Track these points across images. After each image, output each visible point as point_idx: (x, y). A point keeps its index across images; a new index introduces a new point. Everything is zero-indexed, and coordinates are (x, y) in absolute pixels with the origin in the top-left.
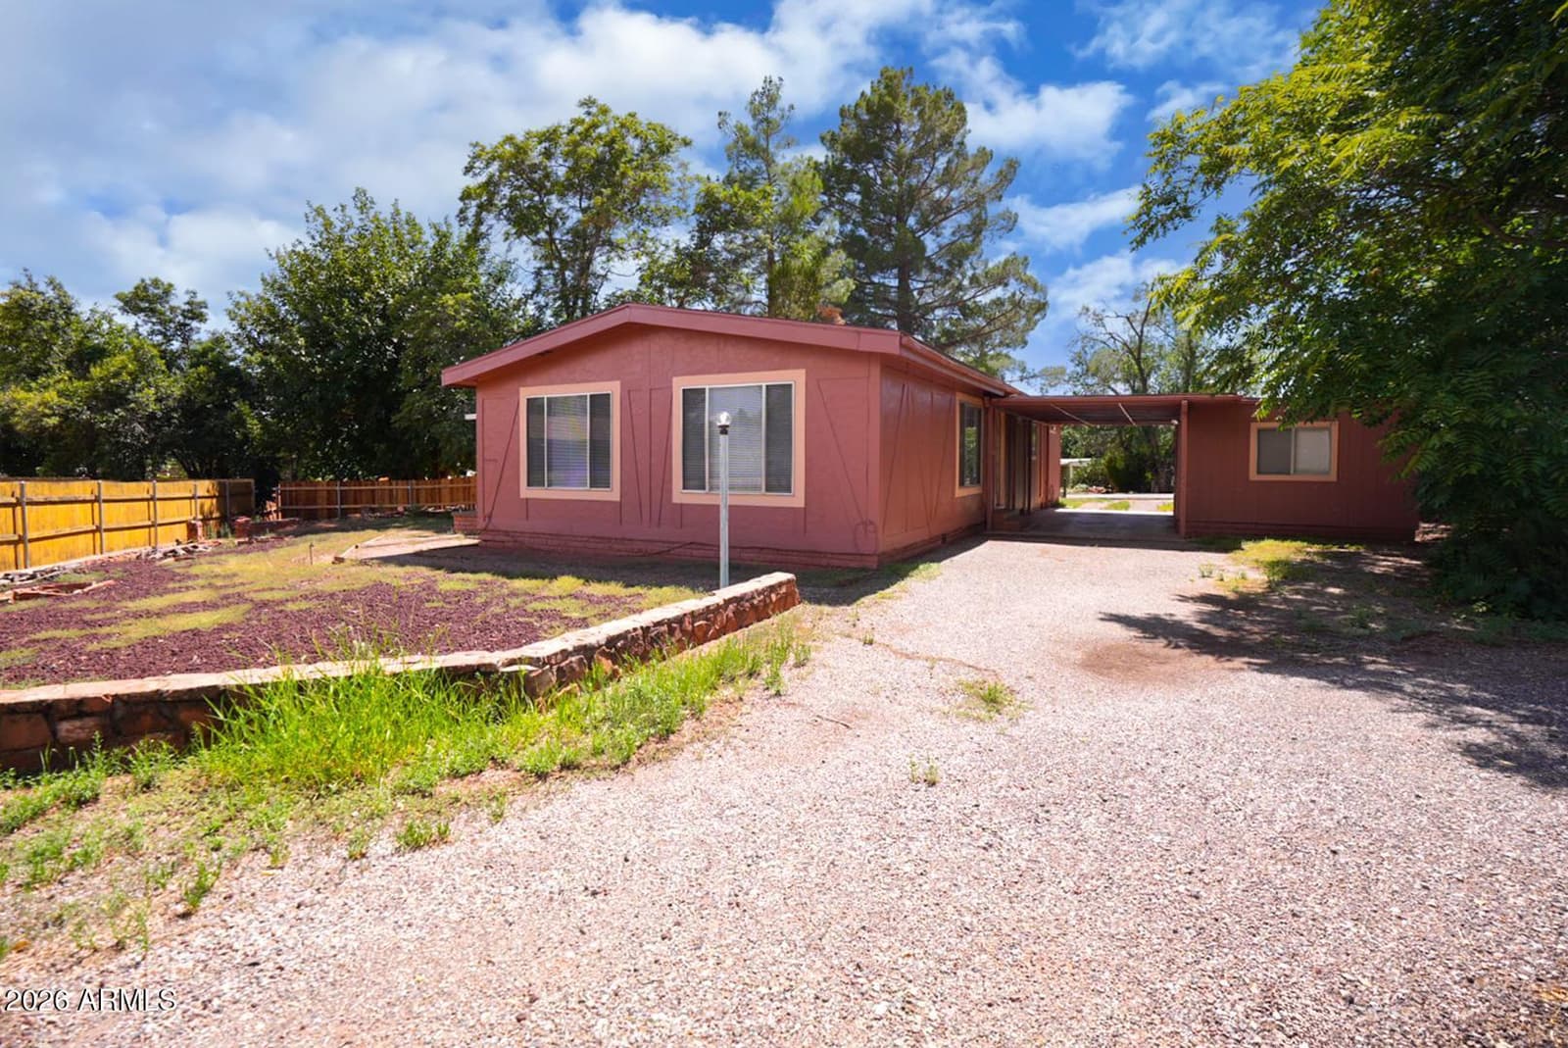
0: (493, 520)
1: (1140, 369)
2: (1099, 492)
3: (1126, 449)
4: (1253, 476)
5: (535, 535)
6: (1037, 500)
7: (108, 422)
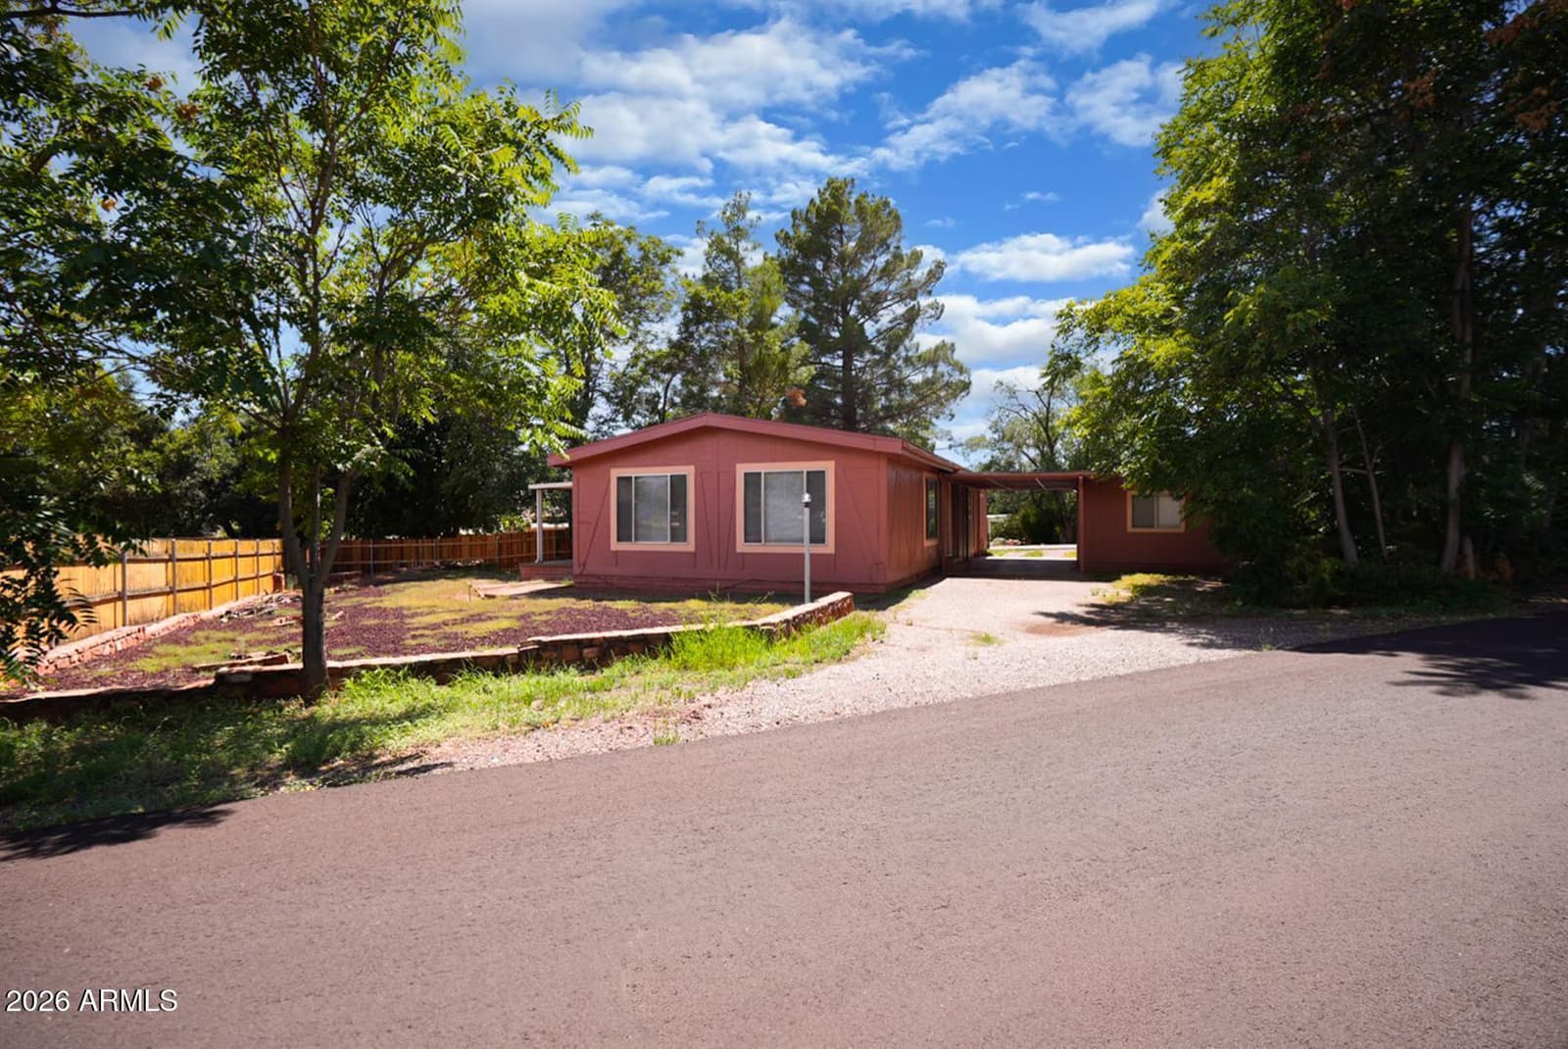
0: (587, 567)
1: (1048, 436)
2: (1015, 544)
3: (1038, 506)
4: (1130, 529)
5: (623, 577)
6: (972, 551)
7: (180, 488)
